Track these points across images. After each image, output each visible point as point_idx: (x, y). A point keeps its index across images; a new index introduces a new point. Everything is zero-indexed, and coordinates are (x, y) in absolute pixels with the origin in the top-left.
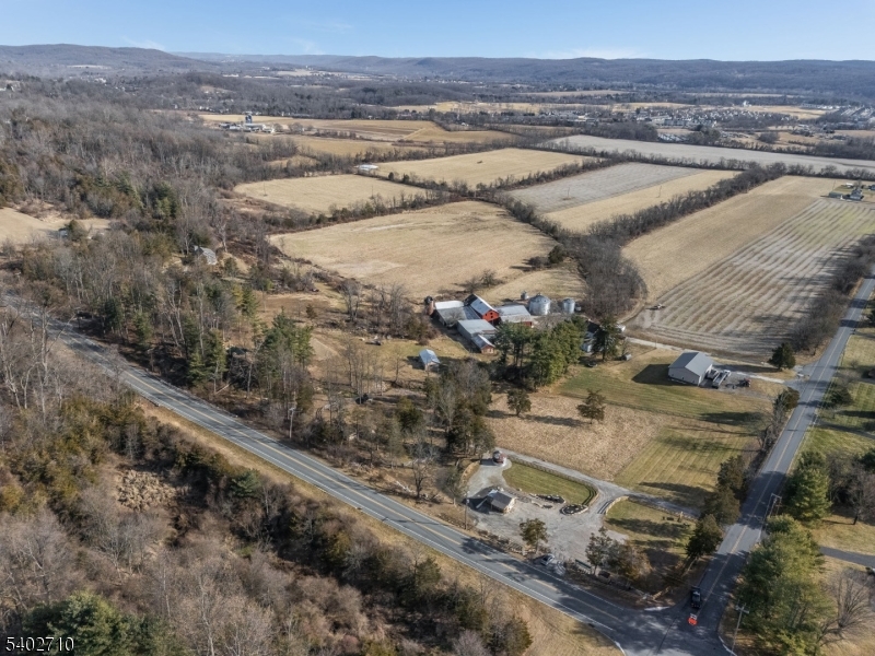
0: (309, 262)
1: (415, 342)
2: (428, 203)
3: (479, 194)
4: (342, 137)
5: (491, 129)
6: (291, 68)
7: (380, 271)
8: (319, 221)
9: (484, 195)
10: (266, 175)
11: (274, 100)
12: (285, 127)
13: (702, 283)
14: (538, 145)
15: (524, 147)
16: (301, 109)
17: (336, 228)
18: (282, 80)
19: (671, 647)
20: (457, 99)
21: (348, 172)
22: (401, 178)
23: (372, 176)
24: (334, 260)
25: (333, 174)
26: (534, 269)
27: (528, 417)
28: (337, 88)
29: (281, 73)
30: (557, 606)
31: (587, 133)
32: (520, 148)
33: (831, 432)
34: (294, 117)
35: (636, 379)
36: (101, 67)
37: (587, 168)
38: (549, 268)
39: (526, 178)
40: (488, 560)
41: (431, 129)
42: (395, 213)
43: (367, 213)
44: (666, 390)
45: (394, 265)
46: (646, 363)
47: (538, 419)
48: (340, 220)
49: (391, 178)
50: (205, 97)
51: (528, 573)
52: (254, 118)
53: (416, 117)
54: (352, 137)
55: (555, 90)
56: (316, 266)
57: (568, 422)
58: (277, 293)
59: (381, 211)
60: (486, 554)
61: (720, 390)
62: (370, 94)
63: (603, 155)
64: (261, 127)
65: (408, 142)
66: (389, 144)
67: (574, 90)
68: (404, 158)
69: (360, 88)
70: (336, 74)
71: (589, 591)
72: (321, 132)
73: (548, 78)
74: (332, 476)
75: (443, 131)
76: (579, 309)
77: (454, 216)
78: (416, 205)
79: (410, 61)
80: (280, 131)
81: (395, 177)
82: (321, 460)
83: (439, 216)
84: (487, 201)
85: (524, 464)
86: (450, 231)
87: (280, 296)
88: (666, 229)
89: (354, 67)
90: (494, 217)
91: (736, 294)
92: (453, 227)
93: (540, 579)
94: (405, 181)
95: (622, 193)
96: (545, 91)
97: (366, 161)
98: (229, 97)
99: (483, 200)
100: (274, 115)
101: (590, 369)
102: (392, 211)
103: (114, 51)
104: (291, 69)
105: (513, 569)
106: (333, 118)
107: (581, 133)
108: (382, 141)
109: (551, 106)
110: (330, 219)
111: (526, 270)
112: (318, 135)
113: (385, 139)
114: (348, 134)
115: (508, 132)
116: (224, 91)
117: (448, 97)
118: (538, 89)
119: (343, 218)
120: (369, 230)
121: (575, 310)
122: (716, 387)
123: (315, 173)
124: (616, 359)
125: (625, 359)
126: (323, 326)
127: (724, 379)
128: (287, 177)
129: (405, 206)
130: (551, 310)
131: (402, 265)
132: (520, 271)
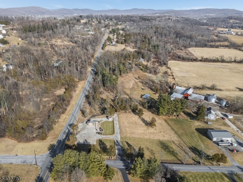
0: (170, 69)
1: (154, 93)
8: (194, 60)
12: (240, 33)
21: (236, 49)
24: (180, 70)
27: (141, 118)
30: (58, 140)
35: (197, 129)
36: (213, 14)
40: (68, 128)
42: (228, 63)
43: (215, 61)
44: (199, 136)
47: (143, 119)
50: (229, 23)
51: (67, 133)
52: (233, 30)
57: (147, 124)
58: (144, 72)
59: (223, 61)
60: (70, 127)
61: (219, 147)
64: (231, 33)
76: (227, 106)
80: (236, 34)
85: (114, 122)
93: (66, 135)
101: (189, 120)
105: (67, 131)
110: (199, 60)
111: (241, 90)
116: (238, 21)
119: (204, 61)
120: (208, 65)
121: (225, 105)
122: (219, 145)
123: (222, 47)
124: (204, 122)
125: (207, 123)
126: (140, 82)
127: (229, 145)
128: (211, 47)
129: (235, 61)
130: (216, 102)
131: (197, 76)
132: (238, 90)
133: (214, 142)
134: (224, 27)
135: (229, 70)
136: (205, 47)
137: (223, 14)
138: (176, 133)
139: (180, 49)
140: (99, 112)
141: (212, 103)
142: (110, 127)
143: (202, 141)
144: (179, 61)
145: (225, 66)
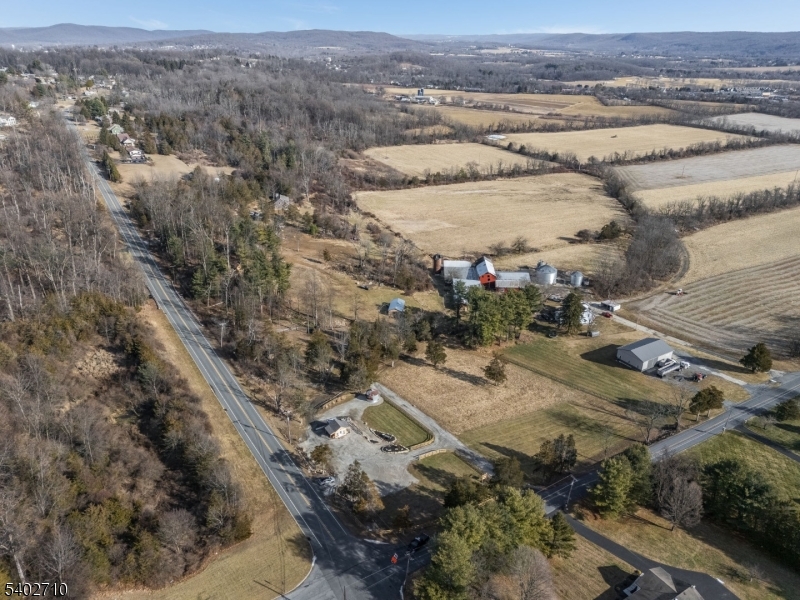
0: (373, 216)
1: (403, 292)
2: (528, 173)
3: (586, 166)
4: (497, 109)
5: (653, 104)
6: (495, 46)
7: (431, 229)
8: (410, 182)
9: (591, 169)
10: (399, 140)
11: (458, 76)
12: (449, 100)
13: (755, 275)
14: (694, 122)
15: (677, 124)
16: (477, 84)
17: (424, 190)
18: (481, 58)
19: (353, 573)
20: (639, 74)
21: (474, 141)
22: (518, 147)
23: (494, 146)
24: (398, 216)
25: (460, 142)
26: (580, 242)
27: (443, 370)
28: (523, 64)
29: (483, 51)
30: (298, 518)
31: (762, 111)
32: (672, 124)
33: (746, 441)
34: (466, 91)
35: (585, 356)
36: (339, 48)
37: (732, 147)
38: (597, 242)
39: (649, 154)
40: (281, 470)
41: (589, 104)
42: (488, 180)
43: (459, 178)
44: (605, 370)
45: (447, 225)
46: (609, 343)
47: (451, 372)
48: (432, 182)
49: (509, 148)
50: (401, 72)
51: (300, 487)
52: (426, 91)
53: (583, 91)
54: (506, 109)
55: (761, 65)
56: (377, 220)
57: (474, 380)
58: (319, 237)
59: (475, 177)
60: (284, 464)
61: (664, 380)
62: (552, 70)
63: (762, 134)
64: (428, 99)
65: (557, 115)
66: (537, 117)
67: (785, 65)
68: (537, 130)
69: (544, 64)
70: (534, 51)
71: (334, 513)
72: (480, 104)
73: (762, 53)
74: (227, 382)
75: (600, 106)
76: (587, 283)
77: (544, 186)
78: (514, 173)
79: (614, 37)
80: (443, 103)
81: (514, 147)
82: (231, 369)
83: (528, 186)
84: (590, 174)
85: (393, 405)
86: (530, 199)
87: (321, 240)
88: (771, 216)
89: (557, 45)
90: (586, 189)
91: (785, 290)
92: (535, 196)
93: (305, 494)
94: (522, 151)
95: (753, 175)
96: (749, 66)
97: (497, 132)
98: (420, 73)
99: (586, 173)
100: (449, 89)
101: (548, 340)
102: (486, 178)
103: (352, 34)
104: (495, 48)
105: (292, 480)
106: (501, 92)
107: (754, 111)
108: (532, 114)
109: (742, 81)
110: (422, 182)
111: (572, 241)
112: (475, 107)
113: (534, 111)
114: (503, 107)
115: (670, 108)
116: (420, 68)
117: (630, 73)
118: (742, 63)
119: (435, 181)
120: (452, 193)
121: (583, 284)
122: (660, 376)
123: (443, 141)
124: (581, 334)
125: (591, 335)
126: (334, 268)
127: (677, 370)
128: (416, 143)
129: (501, 174)
130: (558, 281)
131: (455, 226)
132: (566, 242)
133: (645, 373)
134: (395, 85)
135: (505, 198)
136: (403, 144)
137: (364, 46)
138: (554, 379)
139: (346, 155)
140: (311, 390)
141: (552, 286)
142: (399, 419)
143: (621, 378)
144: (373, 190)
145: (487, 188)
